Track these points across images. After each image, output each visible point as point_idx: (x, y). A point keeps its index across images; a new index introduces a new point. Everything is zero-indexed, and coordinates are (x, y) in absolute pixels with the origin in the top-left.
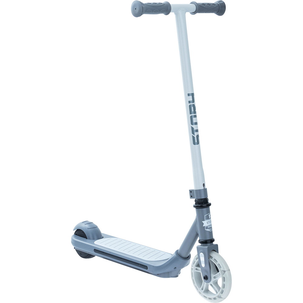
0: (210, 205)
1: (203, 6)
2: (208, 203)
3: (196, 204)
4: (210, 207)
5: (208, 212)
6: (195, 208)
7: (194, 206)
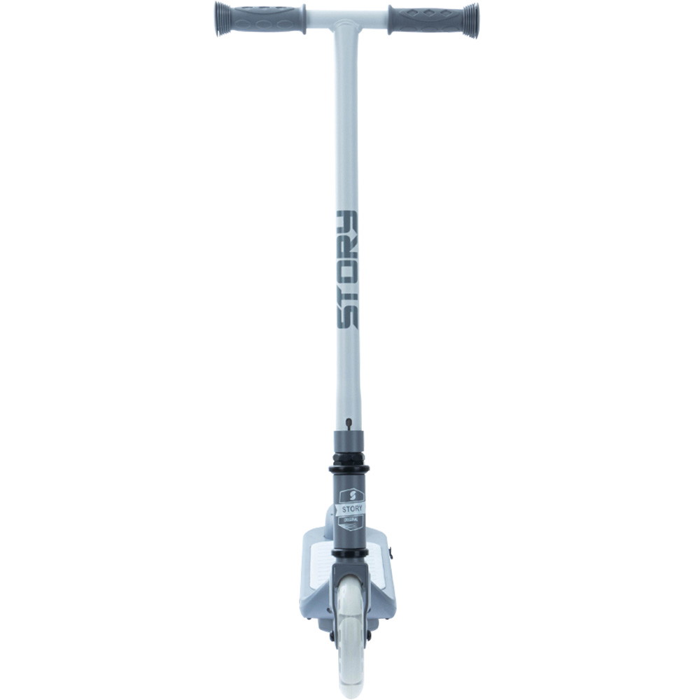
0: (366, 469)
1: (410, 15)
2: (362, 463)
3: (334, 464)
4: (367, 475)
5: (361, 486)
6: (331, 475)
7: (332, 470)
